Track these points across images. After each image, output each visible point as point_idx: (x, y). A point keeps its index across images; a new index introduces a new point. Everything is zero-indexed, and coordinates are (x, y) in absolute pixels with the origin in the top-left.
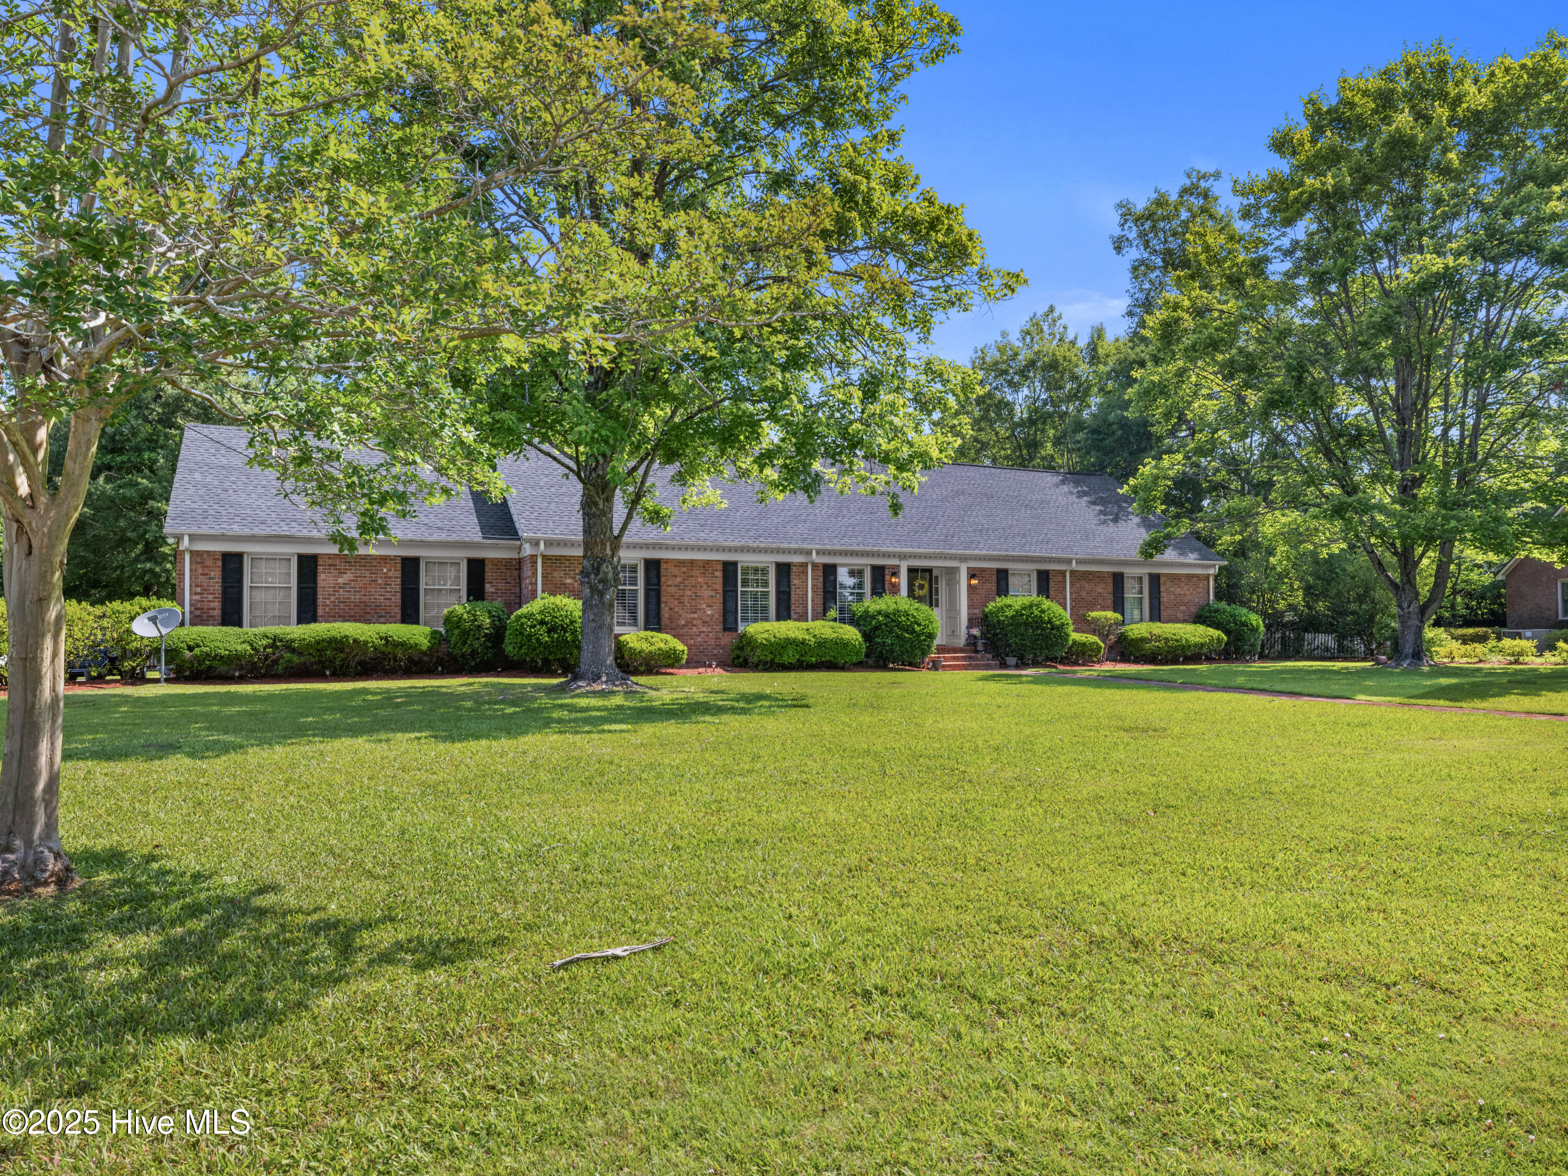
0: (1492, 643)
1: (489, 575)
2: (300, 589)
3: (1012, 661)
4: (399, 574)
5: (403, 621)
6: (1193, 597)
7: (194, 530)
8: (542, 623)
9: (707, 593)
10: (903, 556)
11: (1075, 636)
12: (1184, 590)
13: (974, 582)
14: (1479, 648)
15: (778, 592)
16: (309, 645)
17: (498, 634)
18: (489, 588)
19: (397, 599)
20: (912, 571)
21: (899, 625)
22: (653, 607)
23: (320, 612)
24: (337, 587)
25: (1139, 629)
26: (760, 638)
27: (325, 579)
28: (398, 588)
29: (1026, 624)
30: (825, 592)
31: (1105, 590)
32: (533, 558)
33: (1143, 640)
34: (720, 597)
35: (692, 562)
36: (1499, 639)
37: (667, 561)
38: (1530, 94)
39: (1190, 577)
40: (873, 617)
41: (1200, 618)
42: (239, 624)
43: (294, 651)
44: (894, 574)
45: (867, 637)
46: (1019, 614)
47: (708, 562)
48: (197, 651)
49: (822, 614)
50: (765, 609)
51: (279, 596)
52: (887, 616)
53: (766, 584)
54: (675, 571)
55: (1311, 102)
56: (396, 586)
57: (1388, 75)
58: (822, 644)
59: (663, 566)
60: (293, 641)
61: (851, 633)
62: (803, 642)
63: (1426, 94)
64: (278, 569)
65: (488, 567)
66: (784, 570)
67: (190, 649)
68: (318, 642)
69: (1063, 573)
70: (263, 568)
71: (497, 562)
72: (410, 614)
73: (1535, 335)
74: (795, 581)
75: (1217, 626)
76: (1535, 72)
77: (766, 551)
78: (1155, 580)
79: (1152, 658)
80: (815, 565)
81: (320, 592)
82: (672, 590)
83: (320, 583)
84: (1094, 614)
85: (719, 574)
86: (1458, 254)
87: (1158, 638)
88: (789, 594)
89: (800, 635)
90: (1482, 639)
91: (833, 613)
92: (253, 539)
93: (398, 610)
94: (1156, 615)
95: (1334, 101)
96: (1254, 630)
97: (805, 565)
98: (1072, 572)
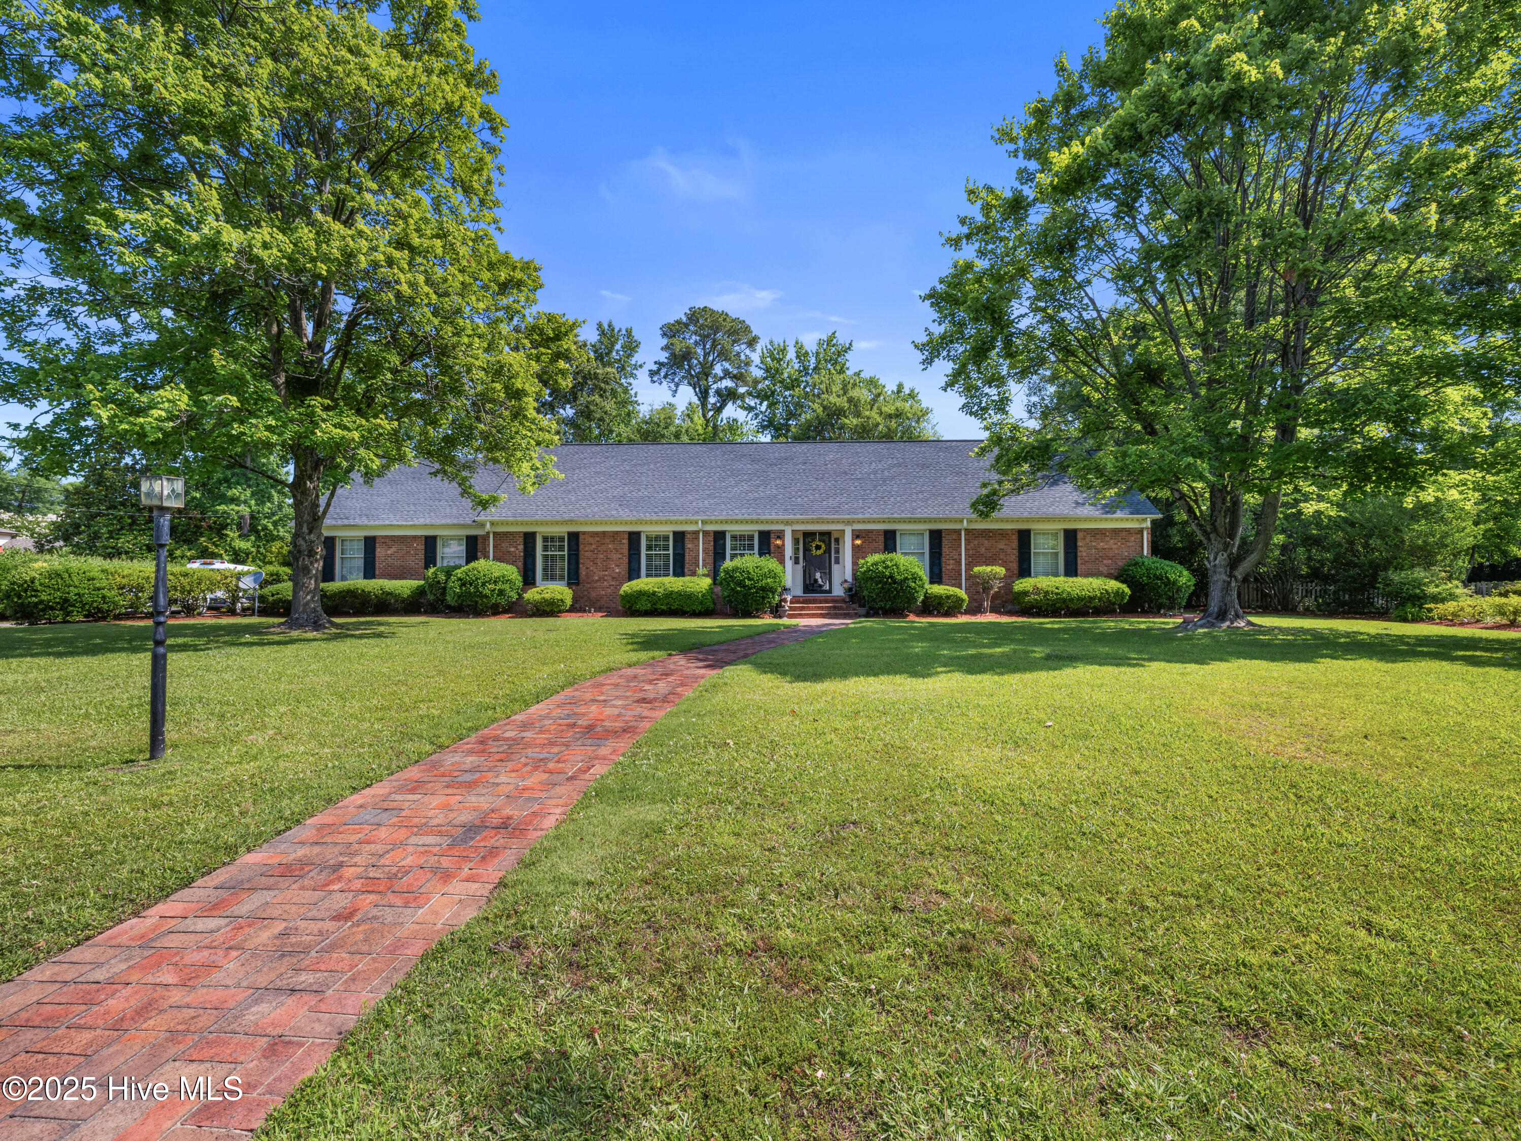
1: (479, 546)
4: (423, 547)
6: (1122, 550)
9: (615, 556)
10: (788, 523)
11: (930, 589)
12: (1110, 544)
13: (858, 542)
15: (675, 555)
18: (479, 555)
19: (422, 564)
22: (573, 567)
23: (377, 573)
24: (387, 556)
25: (1026, 583)
27: (380, 552)
28: (423, 557)
30: (716, 553)
31: (1008, 546)
32: (488, 534)
34: (626, 559)
35: (604, 533)
37: (584, 533)
39: (1118, 531)
44: (779, 538)
47: (617, 533)
50: (667, 567)
51: (358, 562)
53: (668, 548)
54: (591, 540)
56: (421, 555)
59: (581, 537)
65: (479, 541)
66: (680, 537)
69: (958, 532)
74: (689, 545)
78: (1071, 535)
79: (1029, 611)
80: (706, 533)
81: (377, 559)
82: (589, 554)
83: (377, 554)
84: (978, 569)
85: (626, 541)
87: (1039, 591)
88: (683, 555)
93: (422, 571)
94: (1071, 570)
97: (696, 533)
98: (968, 531)
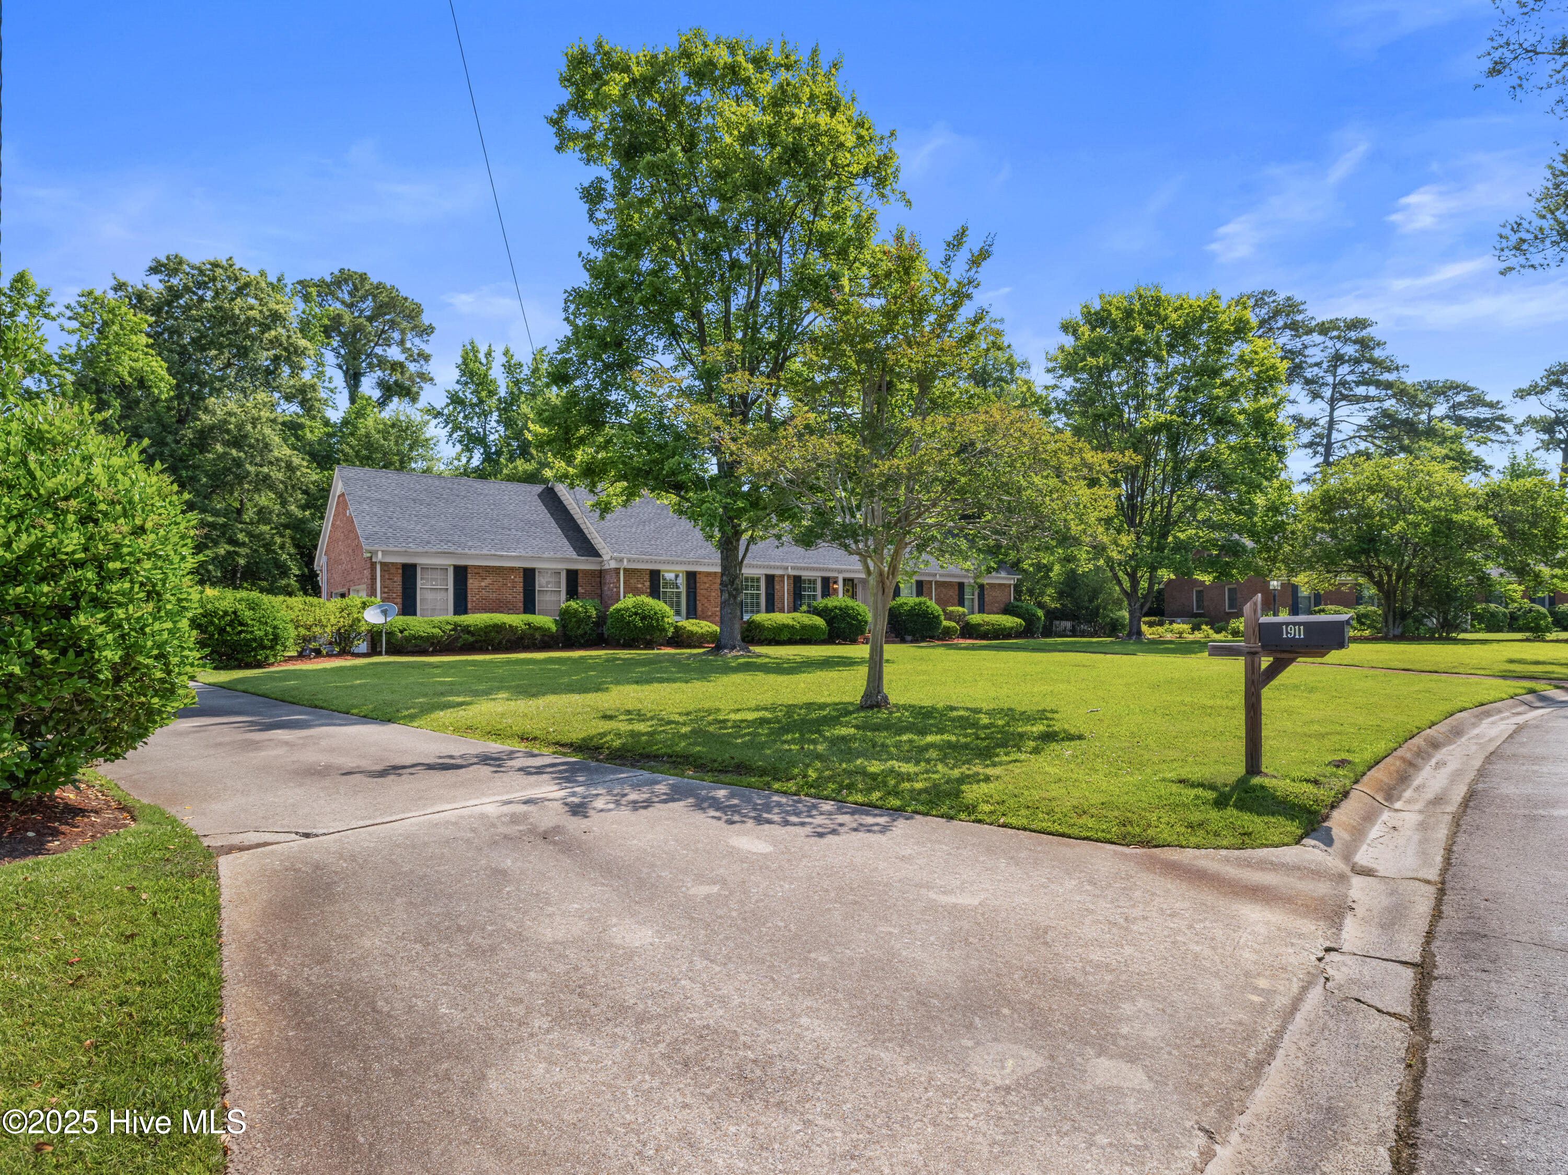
0: (1167, 626)
1: (580, 581)
2: (455, 590)
3: (909, 638)
4: (521, 580)
5: (525, 612)
6: (1002, 598)
7: (385, 548)
8: (636, 614)
10: (840, 571)
11: (946, 623)
12: (997, 593)
14: (1160, 629)
15: (767, 594)
16: (481, 629)
17: (602, 619)
18: (580, 590)
19: (521, 597)
20: (844, 580)
21: (849, 615)
22: (692, 603)
23: (469, 606)
24: (481, 589)
25: (976, 618)
26: (767, 624)
27: (473, 583)
28: (521, 590)
29: (918, 615)
30: (795, 594)
31: (954, 593)
32: (617, 571)
33: (979, 625)
35: (715, 573)
36: (1171, 624)
37: (700, 573)
38: (1201, 321)
39: (1000, 585)
40: (832, 610)
41: (1008, 610)
42: (415, 614)
43: (469, 632)
44: (835, 583)
45: (829, 622)
46: (913, 608)
48: (406, 633)
49: (795, 608)
50: (758, 604)
51: (443, 594)
52: (841, 609)
53: (758, 588)
54: (705, 579)
55: (1086, 307)
56: (520, 588)
57: (1130, 299)
58: (804, 627)
59: (698, 576)
60: (469, 626)
61: (819, 621)
62: (793, 627)
63: (1150, 314)
64: (438, 575)
65: (580, 575)
66: (770, 579)
67: (401, 632)
68: (486, 627)
69: (930, 582)
70: (429, 575)
71: (586, 572)
72: (529, 606)
73: (1207, 460)
74: (777, 587)
75: (1018, 616)
76: (1205, 310)
77: (760, 567)
78: (981, 587)
79: (984, 636)
80: (789, 576)
81: (469, 592)
82: (703, 592)
83: (470, 586)
84: (951, 608)
86: (1172, 413)
87: (988, 624)
88: (773, 595)
89: (791, 622)
90: (1161, 624)
91: (804, 608)
92: (426, 554)
93: (521, 605)
94: (982, 610)
95: (1098, 308)
96: (1039, 619)
97: (782, 576)
98: (936, 582)
